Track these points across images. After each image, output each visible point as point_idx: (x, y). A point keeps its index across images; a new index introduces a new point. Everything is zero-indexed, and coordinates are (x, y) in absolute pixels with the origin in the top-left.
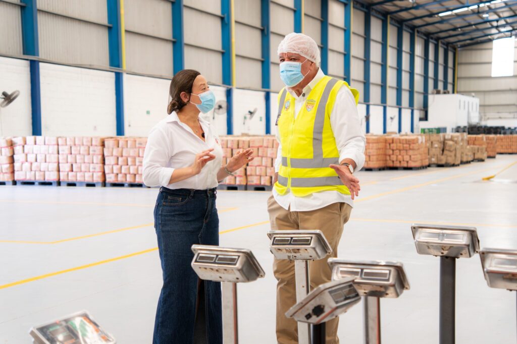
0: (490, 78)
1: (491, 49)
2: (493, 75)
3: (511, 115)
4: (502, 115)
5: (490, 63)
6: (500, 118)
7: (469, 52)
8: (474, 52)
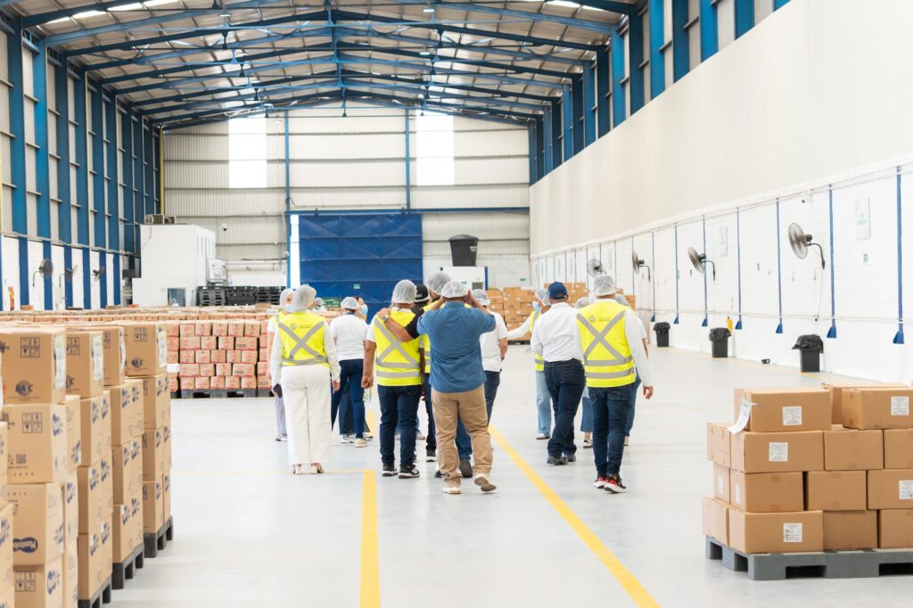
0: (227, 189)
1: (226, 135)
2: (232, 186)
3: (269, 265)
4: (252, 264)
5: (226, 162)
6: (248, 269)
7: (184, 139)
8: (192, 139)
